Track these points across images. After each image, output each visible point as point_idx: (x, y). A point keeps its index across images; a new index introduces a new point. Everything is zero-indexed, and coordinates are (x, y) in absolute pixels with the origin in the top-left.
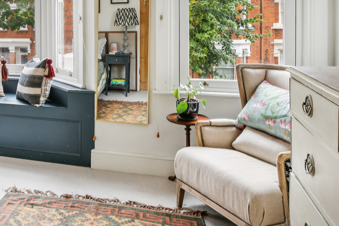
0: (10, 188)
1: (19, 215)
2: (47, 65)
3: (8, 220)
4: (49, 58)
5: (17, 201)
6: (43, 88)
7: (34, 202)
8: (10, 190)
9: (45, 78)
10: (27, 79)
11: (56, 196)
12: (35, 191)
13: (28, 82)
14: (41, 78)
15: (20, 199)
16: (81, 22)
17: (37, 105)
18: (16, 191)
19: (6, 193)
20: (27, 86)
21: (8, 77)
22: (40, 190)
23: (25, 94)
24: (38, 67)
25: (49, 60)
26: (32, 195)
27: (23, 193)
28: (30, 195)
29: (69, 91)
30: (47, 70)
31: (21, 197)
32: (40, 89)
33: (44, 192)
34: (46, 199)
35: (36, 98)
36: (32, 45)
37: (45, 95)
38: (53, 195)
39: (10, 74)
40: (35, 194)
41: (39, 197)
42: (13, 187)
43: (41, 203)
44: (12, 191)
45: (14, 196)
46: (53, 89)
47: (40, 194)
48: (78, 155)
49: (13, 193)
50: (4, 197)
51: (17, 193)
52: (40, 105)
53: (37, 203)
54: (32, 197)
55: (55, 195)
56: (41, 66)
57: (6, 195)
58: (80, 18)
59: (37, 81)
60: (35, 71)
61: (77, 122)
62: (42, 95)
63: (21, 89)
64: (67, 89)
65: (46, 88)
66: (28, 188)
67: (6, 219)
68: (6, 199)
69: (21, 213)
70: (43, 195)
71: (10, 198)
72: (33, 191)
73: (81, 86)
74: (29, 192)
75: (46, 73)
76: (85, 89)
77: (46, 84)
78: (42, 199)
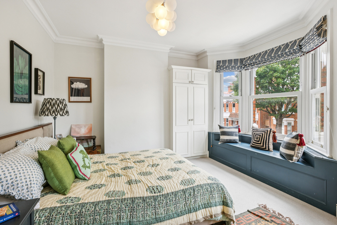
0: (262, 205)
1: (260, 223)
2: (299, 137)
3: (252, 222)
4: (301, 133)
5: (263, 214)
6: (296, 151)
7: (274, 220)
8: (262, 206)
9: (297, 145)
10: (285, 144)
11: (293, 224)
12: (278, 213)
13: (285, 146)
14: (294, 145)
15: (265, 213)
16: (328, 112)
17: (291, 161)
18: (265, 207)
19: (259, 206)
20: (284, 148)
21: (277, 141)
22: (282, 214)
23: (283, 153)
24: (293, 138)
25: (300, 135)
26: (275, 215)
27: (270, 211)
28: (273, 214)
29: (315, 157)
30: (299, 140)
31: (266, 213)
32: (294, 152)
33: (285, 217)
34: (284, 222)
35: (291, 157)
36: (295, 122)
37: (297, 156)
38: (291, 222)
39: (278, 139)
40: (278, 215)
41: (279, 218)
42: (265, 204)
43: (278, 222)
44: (262, 207)
45: (263, 210)
46: (304, 154)
47: (281, 217)
48: (324, 203)
49: (263, 209)
50: (256, 208)
51: (265, 209)
52: (292, 162)
53: (276, 221)
54: (274, 216)
55: (292, 222)
56: (295, 138)
57: (258, 207)
58: (328, 109)
59: (291, 146)
60: (290, 140)
61: (324, 180)
62: (295, 155)
63: (282, 150)
64: (315, 155)
65: (298, 152)
66: (274, 210)
67: (251, 221)
68: (257, 210)
69: (262, 223)
70: (283, 218)
71: (259, 211)
72: (277, 213)
73: (328, 155)
74: (274, 212)
75: (298, 142)
76: (332, 158)
77: (299, 149)
78: (281, 220)
